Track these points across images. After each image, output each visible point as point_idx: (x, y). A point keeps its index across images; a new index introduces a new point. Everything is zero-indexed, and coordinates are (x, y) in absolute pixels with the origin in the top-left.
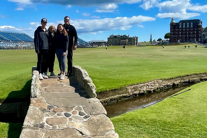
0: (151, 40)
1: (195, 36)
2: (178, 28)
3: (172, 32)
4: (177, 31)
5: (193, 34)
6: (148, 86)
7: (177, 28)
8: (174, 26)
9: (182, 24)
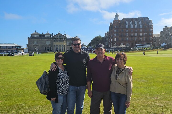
2: (125, 27)
3: (117, 33)
4: (122, 32)
5: (143, 36)
7: (122, 29)
9: (129, 23)
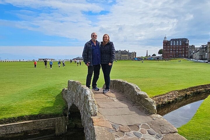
0: (147, 55)
1: (183, 53)
3: (165, 48)
4: (168, 48)
5: (181, 51)
6: (168, 98)
8: (166, 43)
9: (173, 42)
